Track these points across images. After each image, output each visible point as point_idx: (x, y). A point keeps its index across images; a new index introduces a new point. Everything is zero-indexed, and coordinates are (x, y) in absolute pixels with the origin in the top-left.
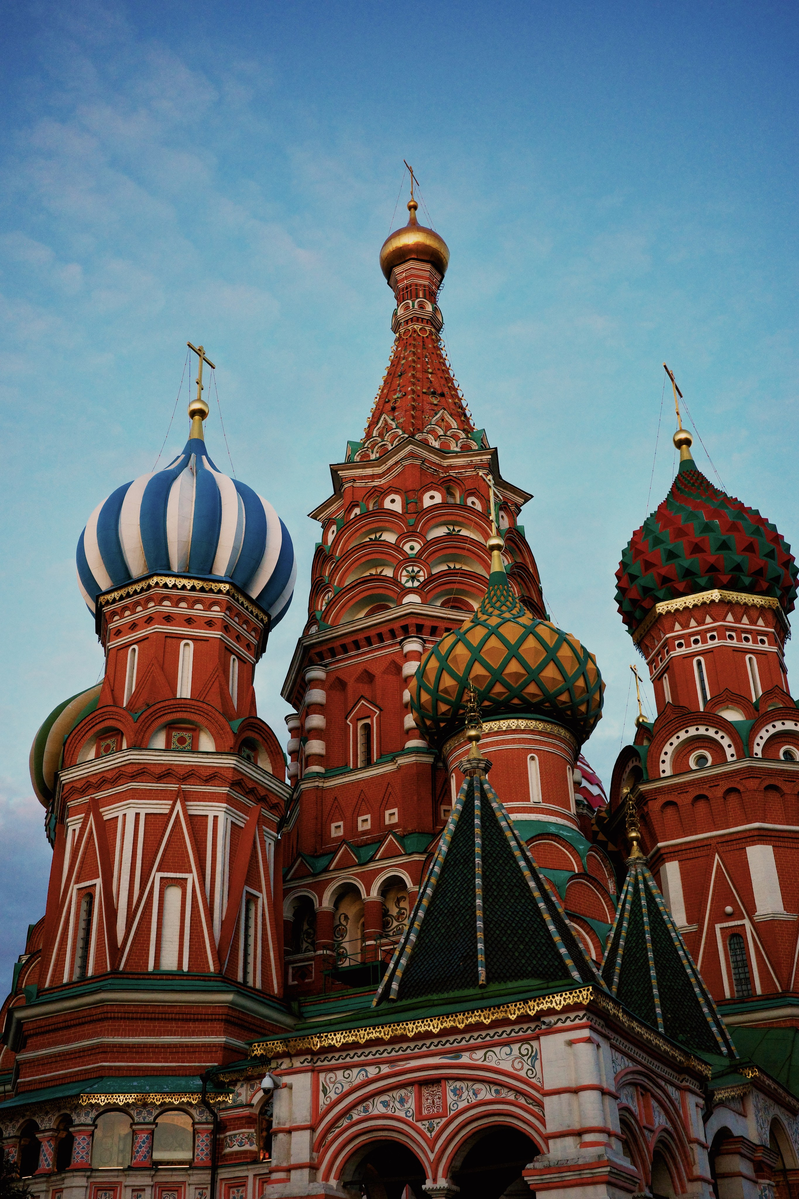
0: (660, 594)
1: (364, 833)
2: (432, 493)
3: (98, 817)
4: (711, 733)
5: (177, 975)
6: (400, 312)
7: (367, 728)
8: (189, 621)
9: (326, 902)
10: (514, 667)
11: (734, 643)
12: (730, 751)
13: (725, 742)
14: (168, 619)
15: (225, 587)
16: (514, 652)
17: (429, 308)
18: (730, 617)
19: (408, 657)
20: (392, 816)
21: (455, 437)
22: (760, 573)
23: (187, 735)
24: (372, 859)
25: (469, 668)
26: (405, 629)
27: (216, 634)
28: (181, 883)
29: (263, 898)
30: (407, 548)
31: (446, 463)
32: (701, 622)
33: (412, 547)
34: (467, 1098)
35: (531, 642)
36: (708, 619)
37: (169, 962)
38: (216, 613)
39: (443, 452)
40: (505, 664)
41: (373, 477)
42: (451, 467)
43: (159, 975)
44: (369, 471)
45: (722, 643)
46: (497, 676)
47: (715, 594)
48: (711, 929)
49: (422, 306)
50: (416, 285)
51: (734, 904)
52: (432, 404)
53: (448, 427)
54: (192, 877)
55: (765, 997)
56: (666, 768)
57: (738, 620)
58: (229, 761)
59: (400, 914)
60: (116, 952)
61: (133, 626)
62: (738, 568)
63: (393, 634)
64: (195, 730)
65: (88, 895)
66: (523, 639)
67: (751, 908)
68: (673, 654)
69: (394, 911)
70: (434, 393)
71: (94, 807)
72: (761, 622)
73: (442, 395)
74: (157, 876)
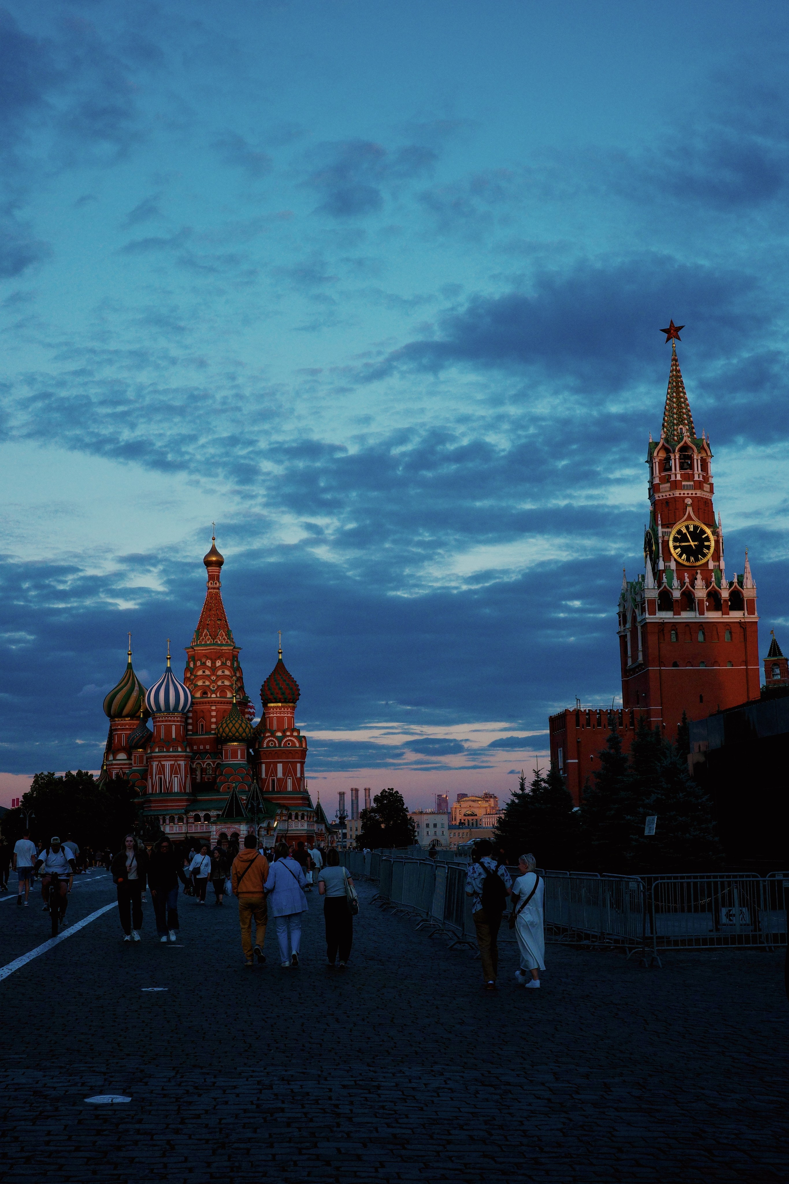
0: (269, 701)
1: (202, 750)
2: (218, 661)
3: (161, 763)
4: (274, 740)
5: (177, 793)
6: (210, 585)
7: (202, 725)
8: (174, 721)
9: (194, 766)
10: (237, 734)
11: (282, 715)
12: (277, 744)
13: (277, 742)
14: (170, 721)
15: (181, 714)
16: (237, 731)
17: (218, 585)
18: (283, 709)
19: (213, 710)
20: (208, 747)
21: (224, 639)
22: (290, 699)
23: (176, 748)
24: (204, 759)
25: (229, 733)
26: (212, 703)
27: (179, 724)
28: (177, 777)
29: (189, 776)
30: (212, 678)
31: (222, 648)
32: (276, 710)
33: (213, 678)
34: (233, 830)
35: (241, 729)
36: (278, 709)
37: (176, 790)
38: (179, 719)
39: (222, 645)
40: (235, 733)
41: (203, 650)
42: (223, 649)
43: (175, 793)
44: (202, 648)
45: (280, 715)
46: (234, 735)
47: (280, 704)
48: (269, 778)
49: (216, 584)
50: (215, 575)
51: (274, 774)
52: (218, 624)
53: (223, 636)
54: (179, 776)
55: (276, 792)
56: (265, 746)
57: (284, 710)
58: (185, 754)
59: (209, 769)
60: (168, 789)
61: (163, 721)
62: (286, 699)
63: (209, 703)
64: (177, 747)
65: (161, 778)
66: (239, 728)
67: (277, 776)
68: (270, 716)
69: (208, 768)
70: (219, 620)
71: (160, 761)
72: (289, 709)
73: (221, 620)
74: (173, 776)
